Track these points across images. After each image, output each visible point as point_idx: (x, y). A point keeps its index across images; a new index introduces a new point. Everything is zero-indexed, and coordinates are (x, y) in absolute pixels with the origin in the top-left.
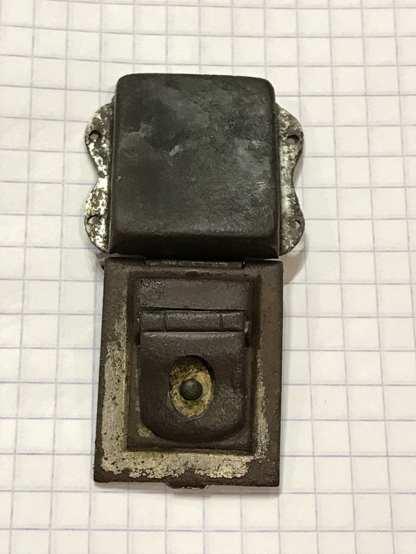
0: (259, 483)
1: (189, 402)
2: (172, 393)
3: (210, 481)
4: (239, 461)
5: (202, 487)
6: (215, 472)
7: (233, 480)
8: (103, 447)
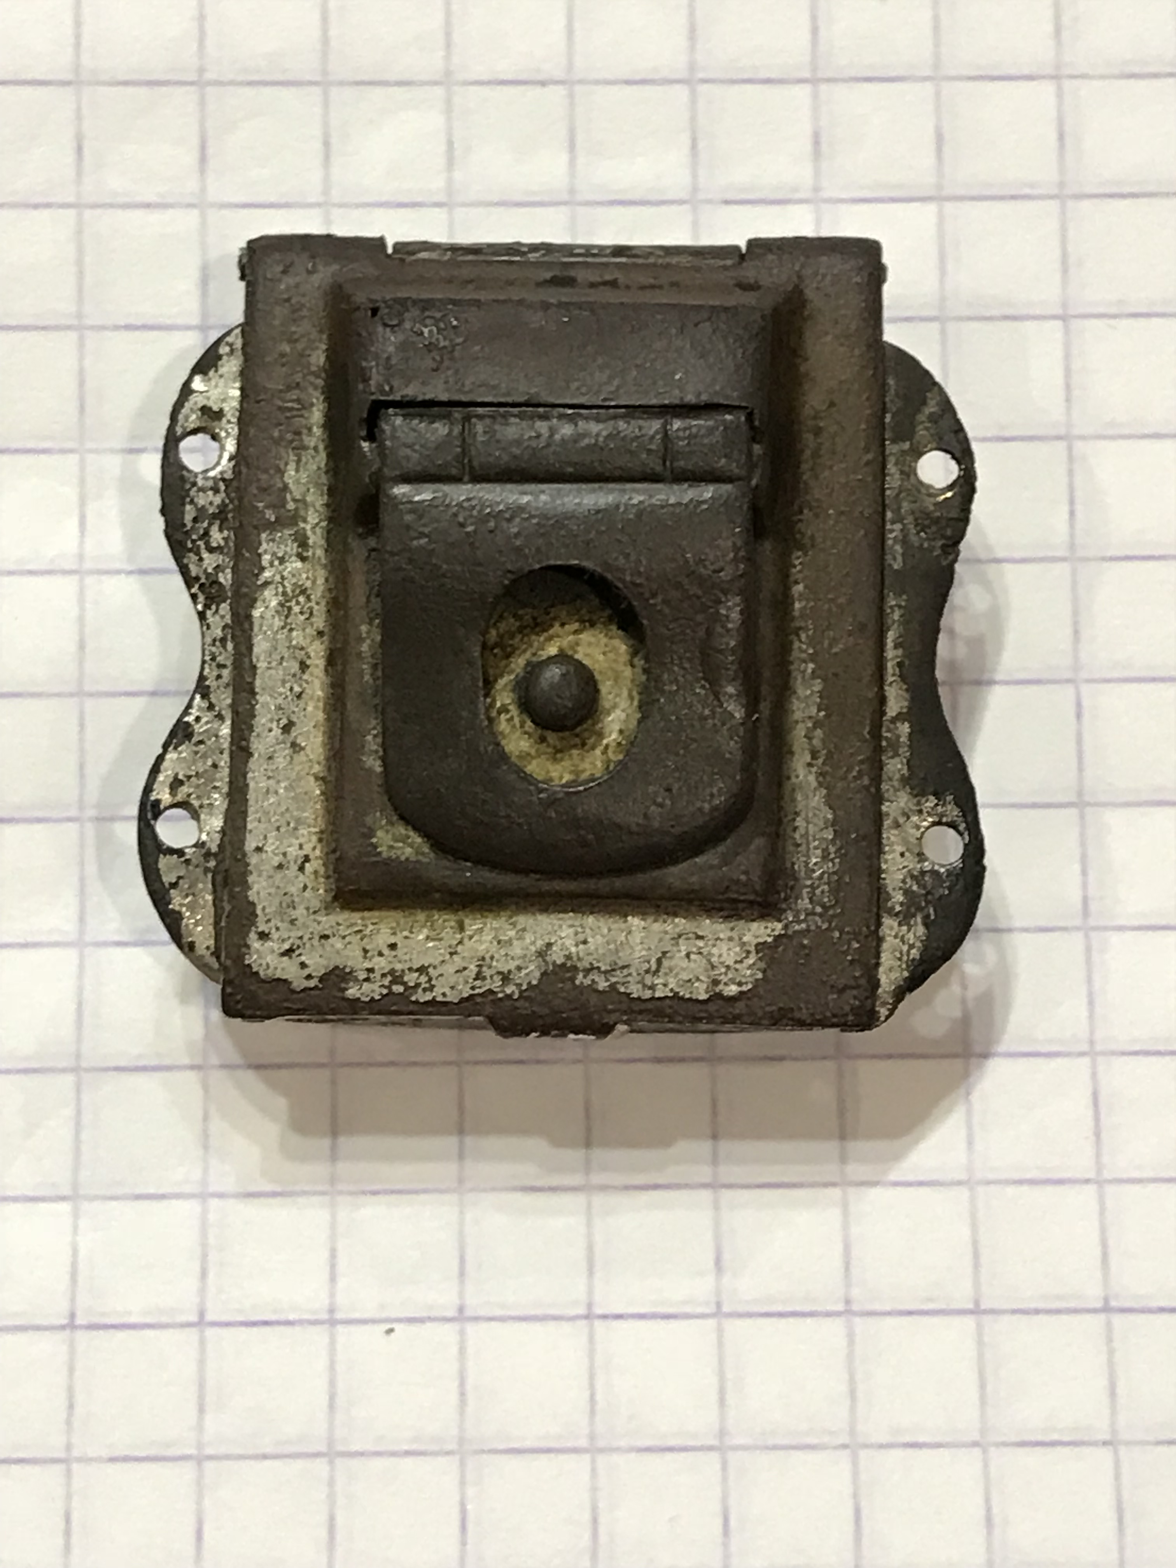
0: (804, 1015)
1: (551, 737)
2: (492, 705)
3: (630, 1011)
4: (730, 939)
5: (603, 1030)
6: (648, 980)
7: (712, 1007)
8: (252, 895)
